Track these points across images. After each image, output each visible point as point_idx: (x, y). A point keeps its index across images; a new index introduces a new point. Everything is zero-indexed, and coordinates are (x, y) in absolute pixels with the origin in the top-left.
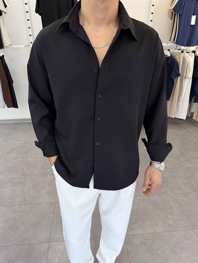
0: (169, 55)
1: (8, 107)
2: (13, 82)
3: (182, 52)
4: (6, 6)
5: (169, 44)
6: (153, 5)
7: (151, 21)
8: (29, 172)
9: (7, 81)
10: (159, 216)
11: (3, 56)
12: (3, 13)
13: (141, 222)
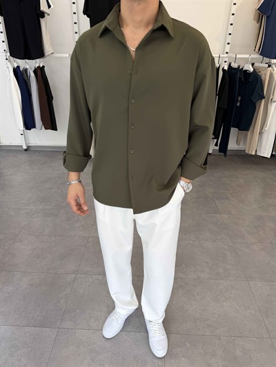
0: (252, 70)
1: (46, 129)
2: (52, 98)
3: (269, 66)
4: (49, 6)
5: (253, 56)
6: (235, 4)
7: (232, 24)
8: (64, 205)
9: (46, 97)
10: (207, 263)
11: (43, 67)
12: (46, 15)
13: (184, 266)
